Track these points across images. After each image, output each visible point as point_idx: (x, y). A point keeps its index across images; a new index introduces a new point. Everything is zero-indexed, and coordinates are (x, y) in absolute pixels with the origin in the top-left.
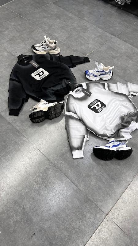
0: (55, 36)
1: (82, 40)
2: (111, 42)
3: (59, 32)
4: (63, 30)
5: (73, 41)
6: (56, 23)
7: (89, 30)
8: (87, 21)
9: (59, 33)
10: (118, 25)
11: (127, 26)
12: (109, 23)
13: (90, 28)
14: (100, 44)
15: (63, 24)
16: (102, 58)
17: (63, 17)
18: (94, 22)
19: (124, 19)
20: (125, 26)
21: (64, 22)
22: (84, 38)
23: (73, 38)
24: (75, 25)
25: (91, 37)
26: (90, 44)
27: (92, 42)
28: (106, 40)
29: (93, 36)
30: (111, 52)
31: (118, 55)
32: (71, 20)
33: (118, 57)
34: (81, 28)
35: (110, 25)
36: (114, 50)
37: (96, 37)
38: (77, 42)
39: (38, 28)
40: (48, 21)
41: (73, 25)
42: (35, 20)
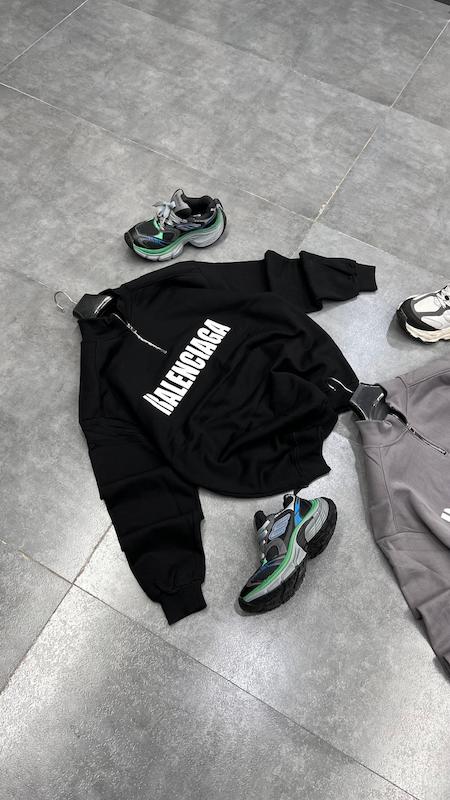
0: (165, 150)
1: (276, 146)
2: (388, 136)
3: (176, 128)
4: (187, 117)
5: (244, 159)
6: (147, 88)
7: (284, 98)
8: (262, 57)
9: (174, 133)
10: (382, 52)
11: (417, 51)
12: (350, 49)
13: (287, 86)
14: (347, 151)
15: (177, 87)
16: (377, 214)
17: (163, 54)
18: (290, 53)
19: (395, 21)
20: (413, 53)
21: (179, 79)
22: (279, 138)
23: (237, 145)
24: (226, 82)
25: (307, 128)
26: (311, 163)
27: (316, 151)
28: (367, 131)
29: (310, 121)
30: (404, 182)
31: (432, 188)
32: (199, 62)
33: (433, 197)
34: (254, 93)
35: (353, 56)
36: (408, 167)
37: (322, 125)
38: (258, 158)
39: (86, 123)
40: (113, 83)
41: (215, 82)
42: (56, 87)
